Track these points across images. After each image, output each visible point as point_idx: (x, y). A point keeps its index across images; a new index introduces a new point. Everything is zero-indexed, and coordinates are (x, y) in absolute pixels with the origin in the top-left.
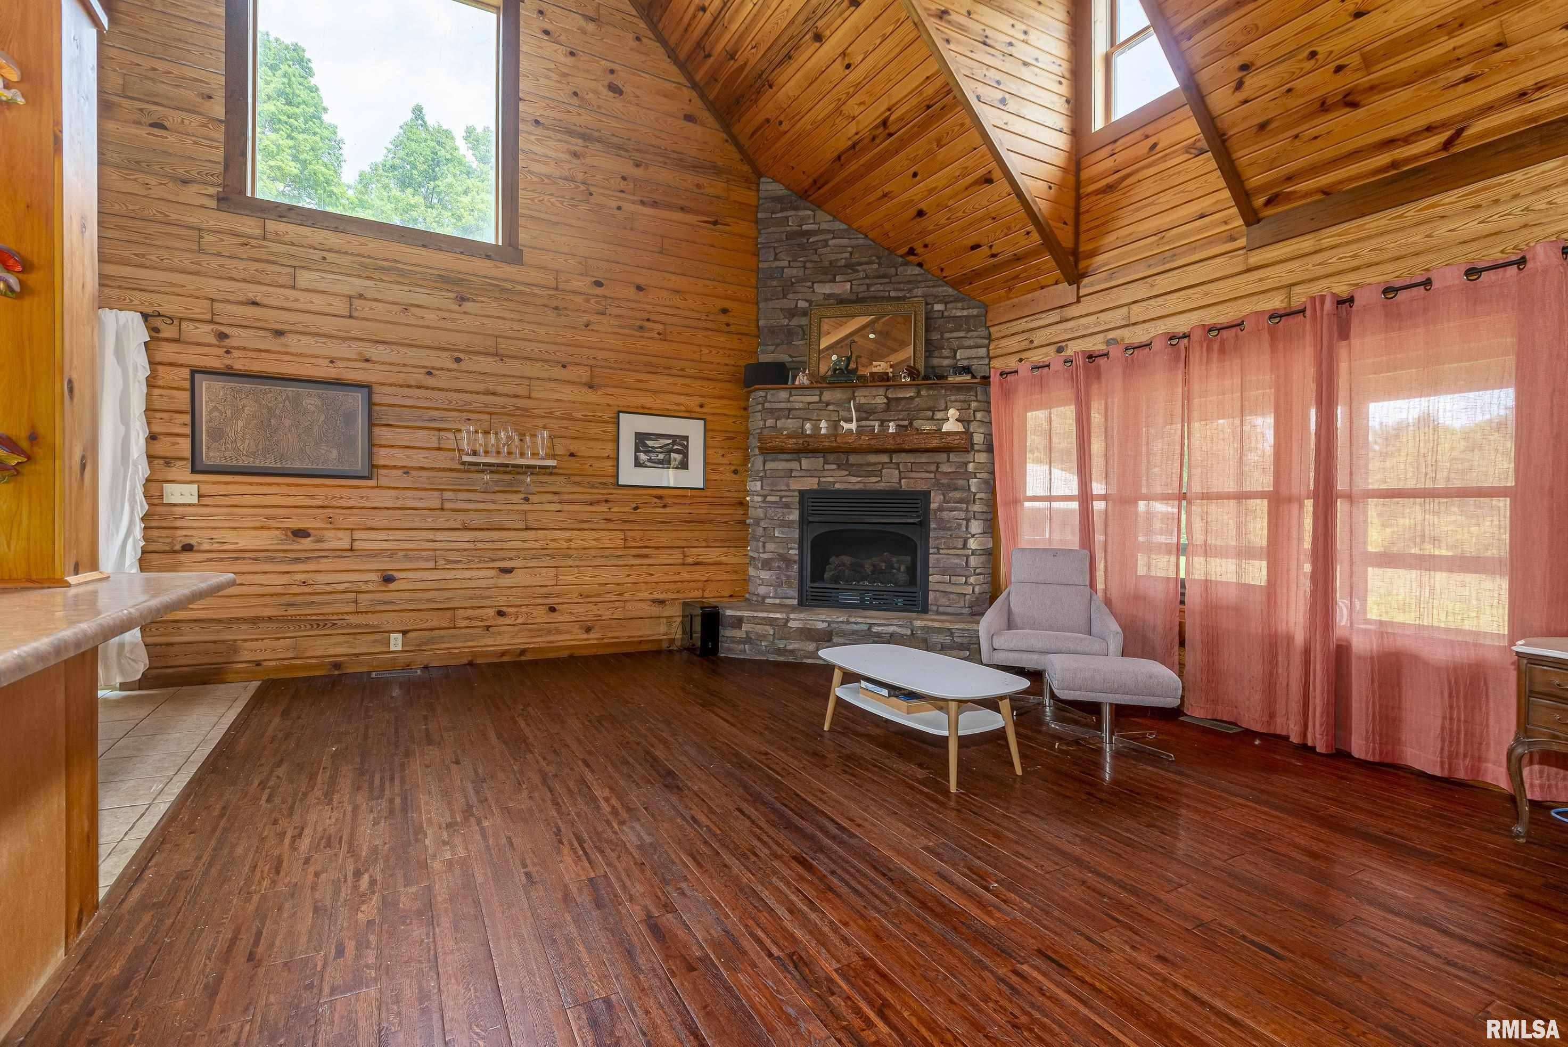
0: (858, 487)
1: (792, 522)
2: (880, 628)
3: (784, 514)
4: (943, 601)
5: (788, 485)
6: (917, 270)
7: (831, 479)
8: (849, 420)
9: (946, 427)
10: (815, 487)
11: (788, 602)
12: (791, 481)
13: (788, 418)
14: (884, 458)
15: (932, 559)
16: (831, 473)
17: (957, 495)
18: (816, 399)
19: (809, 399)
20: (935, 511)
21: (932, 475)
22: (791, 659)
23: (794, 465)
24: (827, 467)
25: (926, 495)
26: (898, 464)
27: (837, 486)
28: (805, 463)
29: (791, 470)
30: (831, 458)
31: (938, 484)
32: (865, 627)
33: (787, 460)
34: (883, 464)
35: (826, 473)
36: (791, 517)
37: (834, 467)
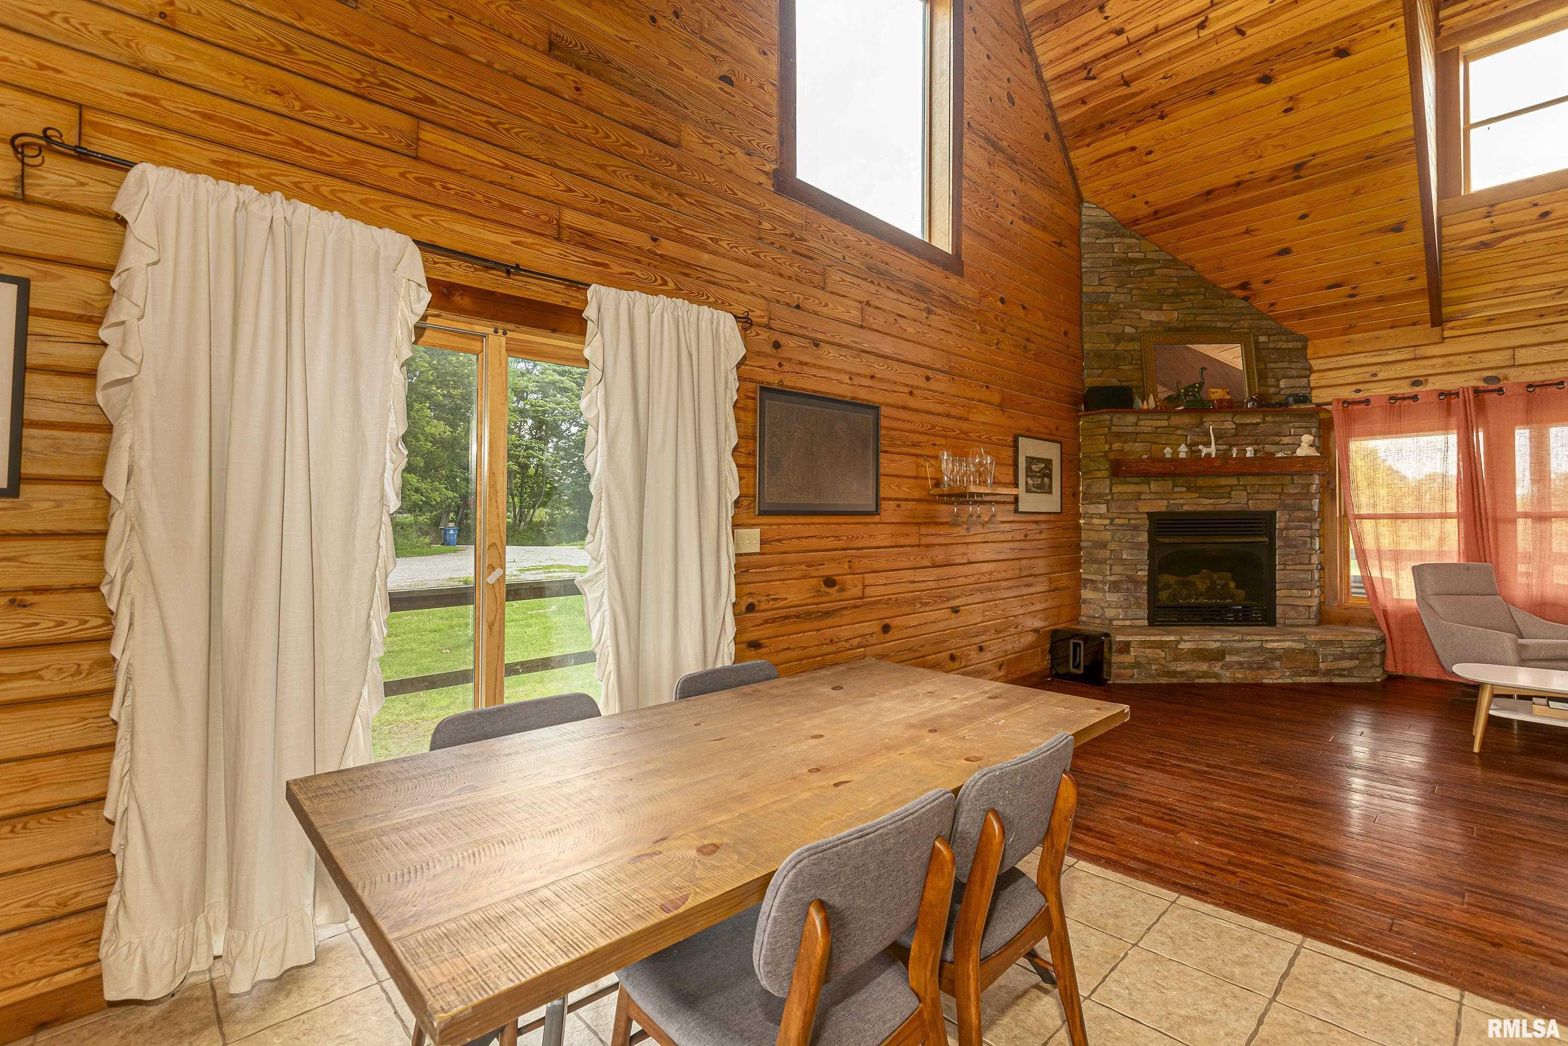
0: (1210, 508)
1: (1141, 543)
2: (1275, 645)
3: (1133, 537)
4: (1292, 613)
5: (1136, 508)
6: (1243, 304)
7: (1182, 501)
8: (1208, 444)
9: (1300, 452)
10: (1164, 509)
11: (1138, 623)
12: (1140, 504)
13: (1135, 441)
14: (1233, 481)
15: (1279, 575)
16: (1179, 496)
17: (1301, 514)
18: (1165, 423)
19: (1158, 423)
20: (1282, 530)
21: (1277, 496)
22: (1183, 680)
23: (1144, 488)
24: (1176, 489)
25: (1272, 514)
26: (1246, 486)
27: (1186, 508)
28: (1154, 486)
29: (1140, 493)
30: (1180, 481)
31: (1285, 507)
32: (1257, 644)
33: (1137, 483)
34: (1231, 486)
35: (1175, 496)
36: (1140, 539)
37: (1185, 489)
